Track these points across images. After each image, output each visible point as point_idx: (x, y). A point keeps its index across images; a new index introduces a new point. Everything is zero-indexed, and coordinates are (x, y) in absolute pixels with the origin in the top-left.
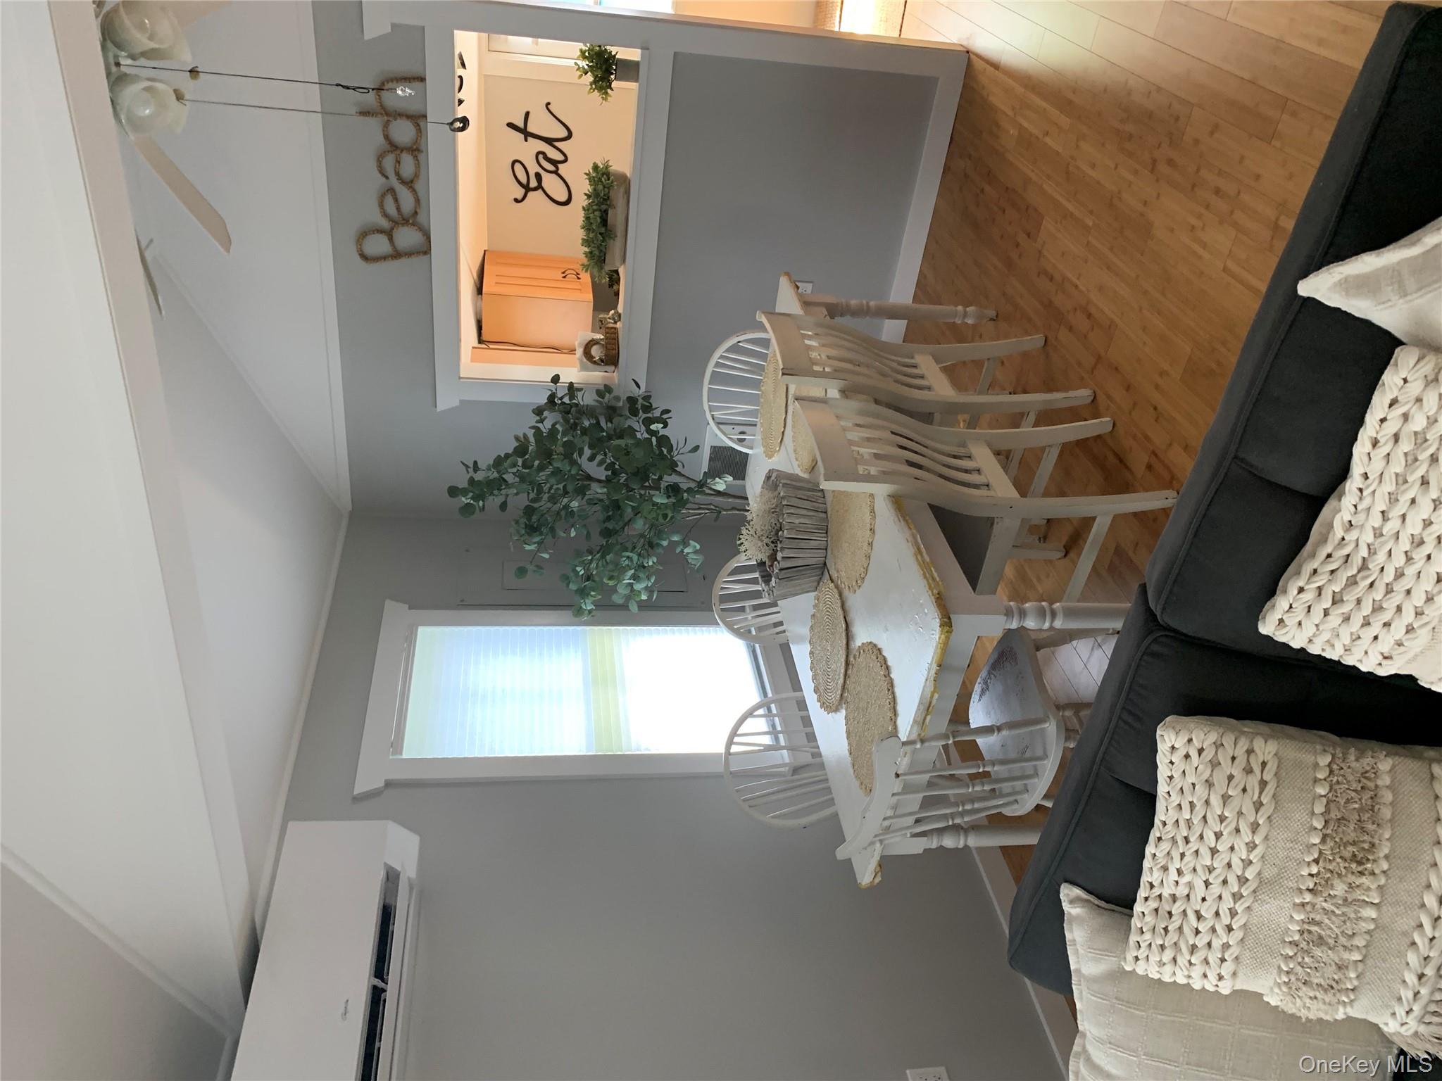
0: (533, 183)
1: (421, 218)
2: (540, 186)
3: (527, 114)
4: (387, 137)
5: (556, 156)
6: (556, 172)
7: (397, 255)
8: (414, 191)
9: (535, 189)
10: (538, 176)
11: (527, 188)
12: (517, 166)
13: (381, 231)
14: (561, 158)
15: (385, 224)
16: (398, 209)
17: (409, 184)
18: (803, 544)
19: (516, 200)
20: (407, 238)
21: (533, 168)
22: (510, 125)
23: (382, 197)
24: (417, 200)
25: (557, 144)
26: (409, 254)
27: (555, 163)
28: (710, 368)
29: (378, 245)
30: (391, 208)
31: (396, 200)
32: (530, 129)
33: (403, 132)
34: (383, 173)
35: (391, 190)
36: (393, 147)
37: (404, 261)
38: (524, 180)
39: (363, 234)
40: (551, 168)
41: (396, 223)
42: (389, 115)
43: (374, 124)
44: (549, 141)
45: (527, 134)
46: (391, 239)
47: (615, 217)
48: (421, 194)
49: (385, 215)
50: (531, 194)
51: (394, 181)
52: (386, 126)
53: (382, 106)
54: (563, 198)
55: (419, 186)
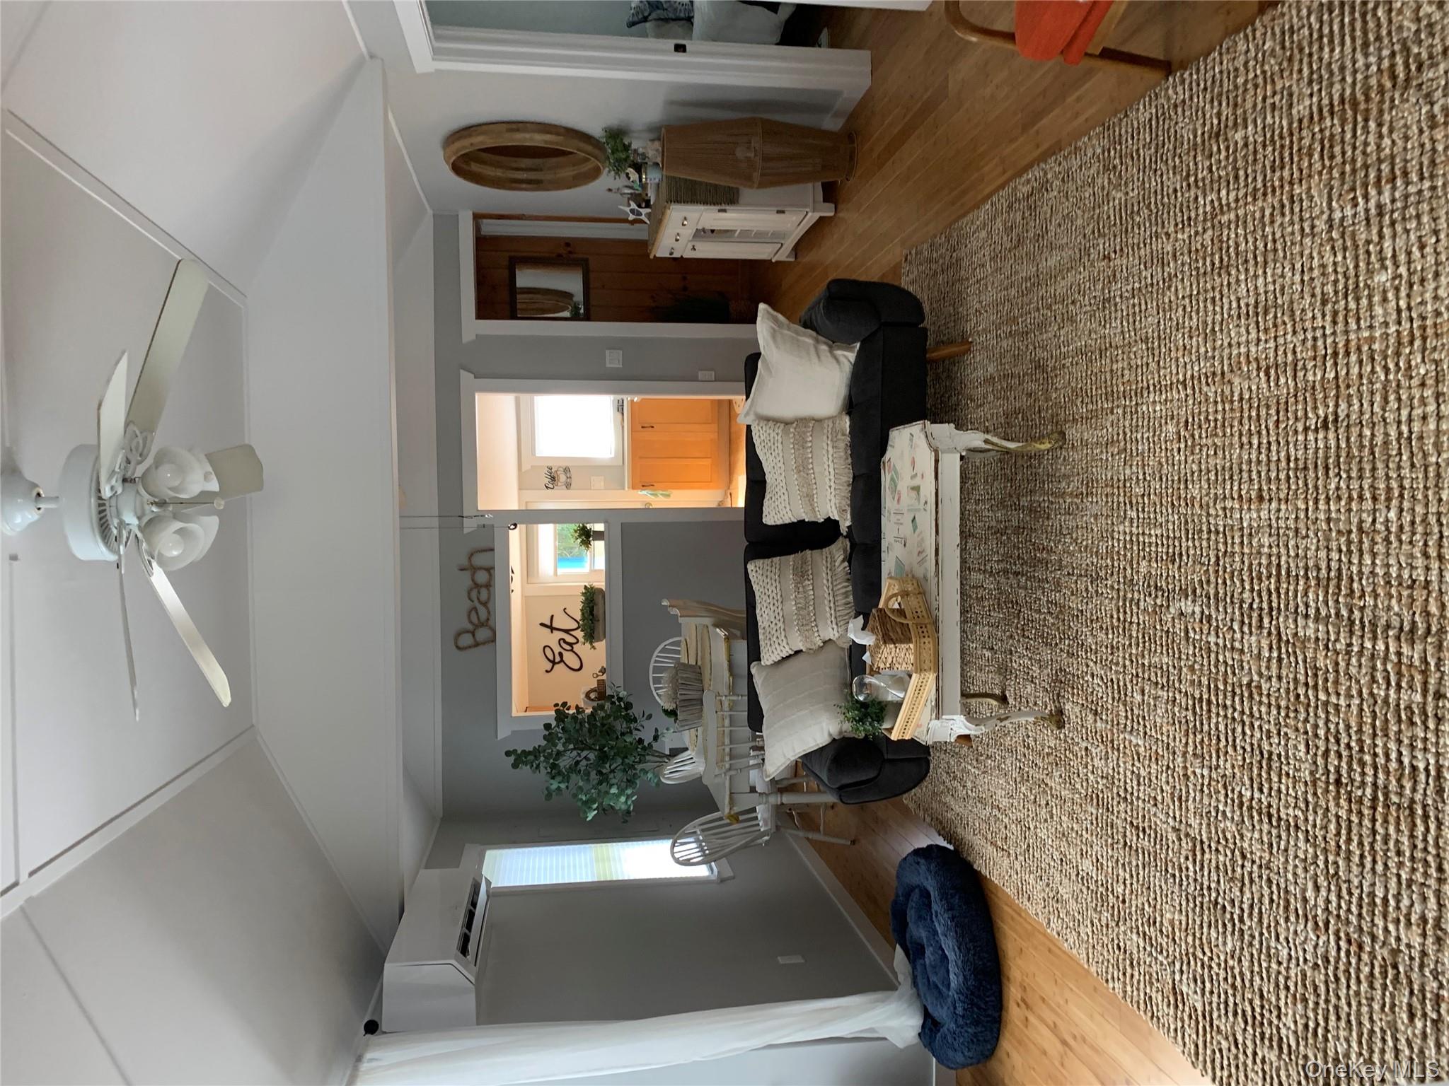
0: (558, 659)
1: (491, 623)
2: (562, 660)
3: (552, 616)
4: (473, 580)
5: (572, 640)
6: (572, 650)
7: (477, 645)
8: (487, 608)
9: (559, 663)
10: (561, 654)
11: (554, 663)
12: (547, 649)
13: (468, 632)
14: (575, 641)
15: (470, 627)
16: (478, 618)
17: (485, 604)
18: (689, 687)
19: (547, 671)
20: (482, 634)
21: (557, 650)
22: (542, 625)
23: (470, 612)
24: (489, 613)
25: (572, 633)
26: (484, 643)
27: (571, 644)
28: (652, 664)
29: (466, 640)
30: (475, 619)
31: (477, 613)
32: (555, 625)
33: (482, 577)
34: (470, 599)
35: (475, 609)
36: (477, 586)
37: (481, 648)
38: (551, 657)
39: (459, 634)
40: (568, 647)
41: (477, 627)
42: (474, 569)
43: (467, 574)
44: (567, 631)
45: (552, 629)
46: (474, 636)
47: (598, 611)
48: (491, 609)
49: (471, 622)
50: (556, 666)
51: (476, 603)
52: (473, 575)
53: (472, 565)
54: (577, 666)
55: (490, 605)
